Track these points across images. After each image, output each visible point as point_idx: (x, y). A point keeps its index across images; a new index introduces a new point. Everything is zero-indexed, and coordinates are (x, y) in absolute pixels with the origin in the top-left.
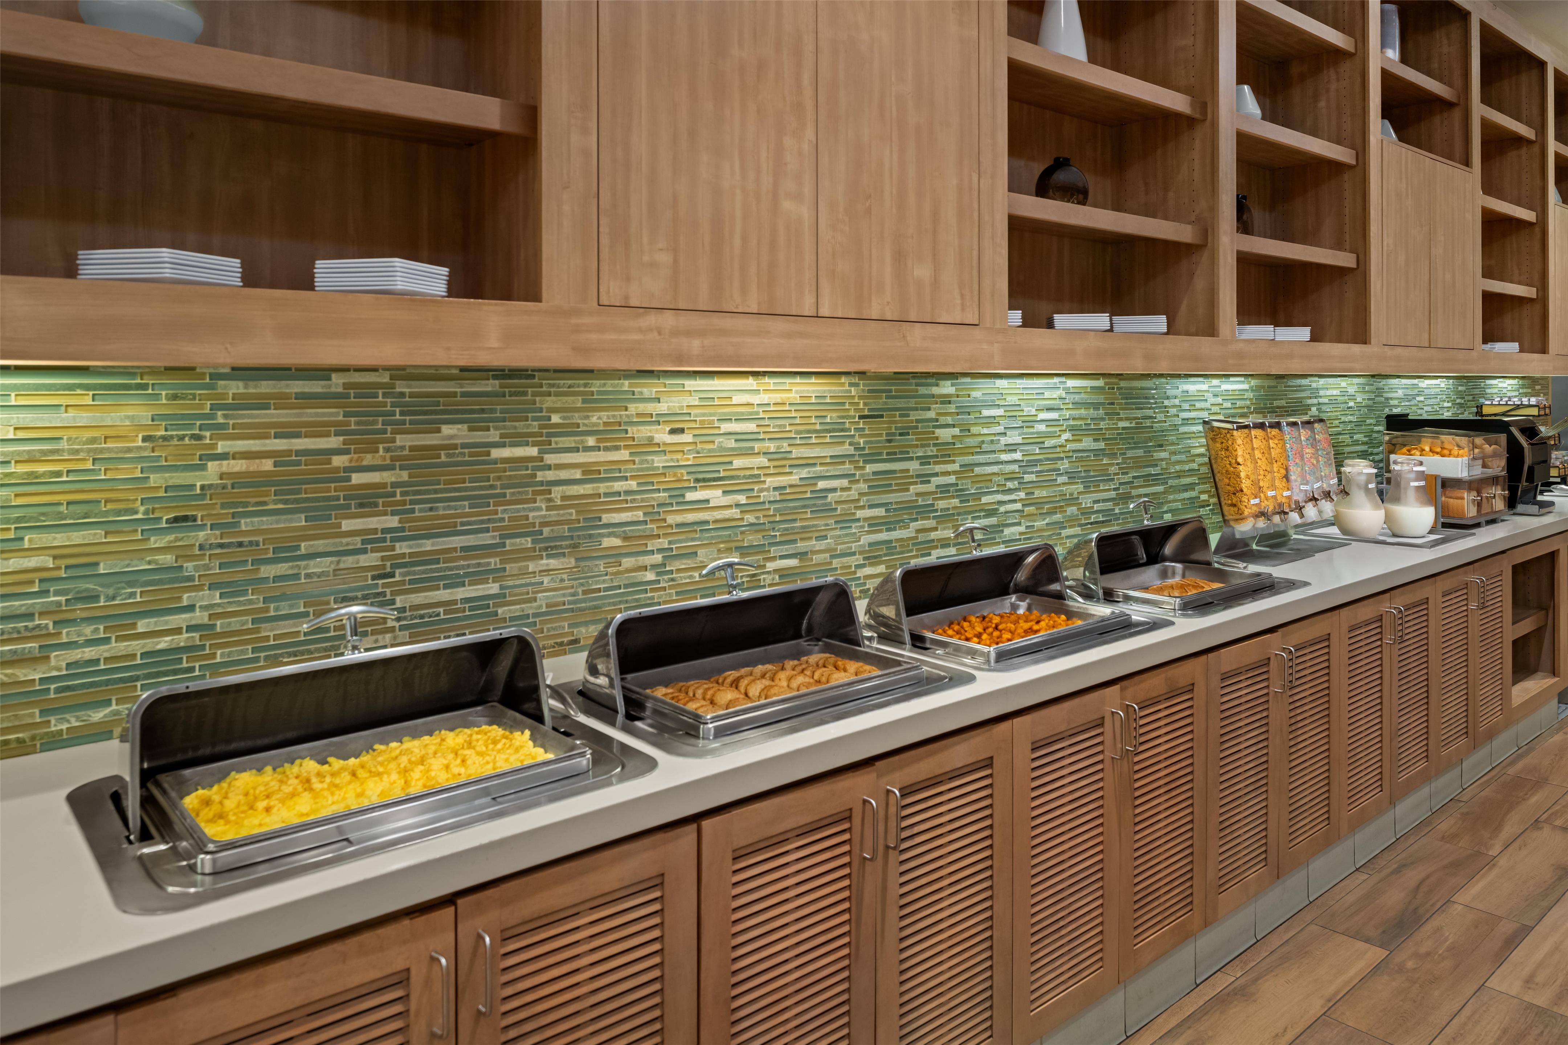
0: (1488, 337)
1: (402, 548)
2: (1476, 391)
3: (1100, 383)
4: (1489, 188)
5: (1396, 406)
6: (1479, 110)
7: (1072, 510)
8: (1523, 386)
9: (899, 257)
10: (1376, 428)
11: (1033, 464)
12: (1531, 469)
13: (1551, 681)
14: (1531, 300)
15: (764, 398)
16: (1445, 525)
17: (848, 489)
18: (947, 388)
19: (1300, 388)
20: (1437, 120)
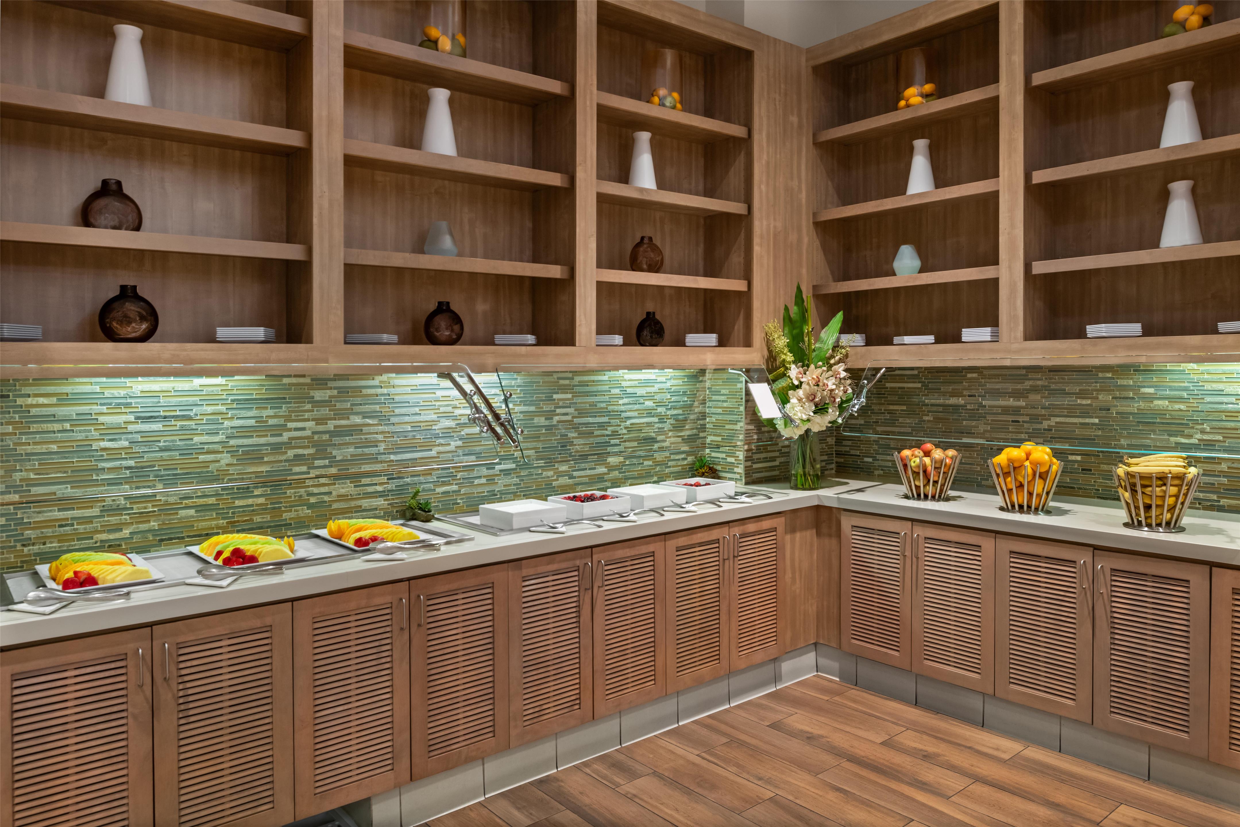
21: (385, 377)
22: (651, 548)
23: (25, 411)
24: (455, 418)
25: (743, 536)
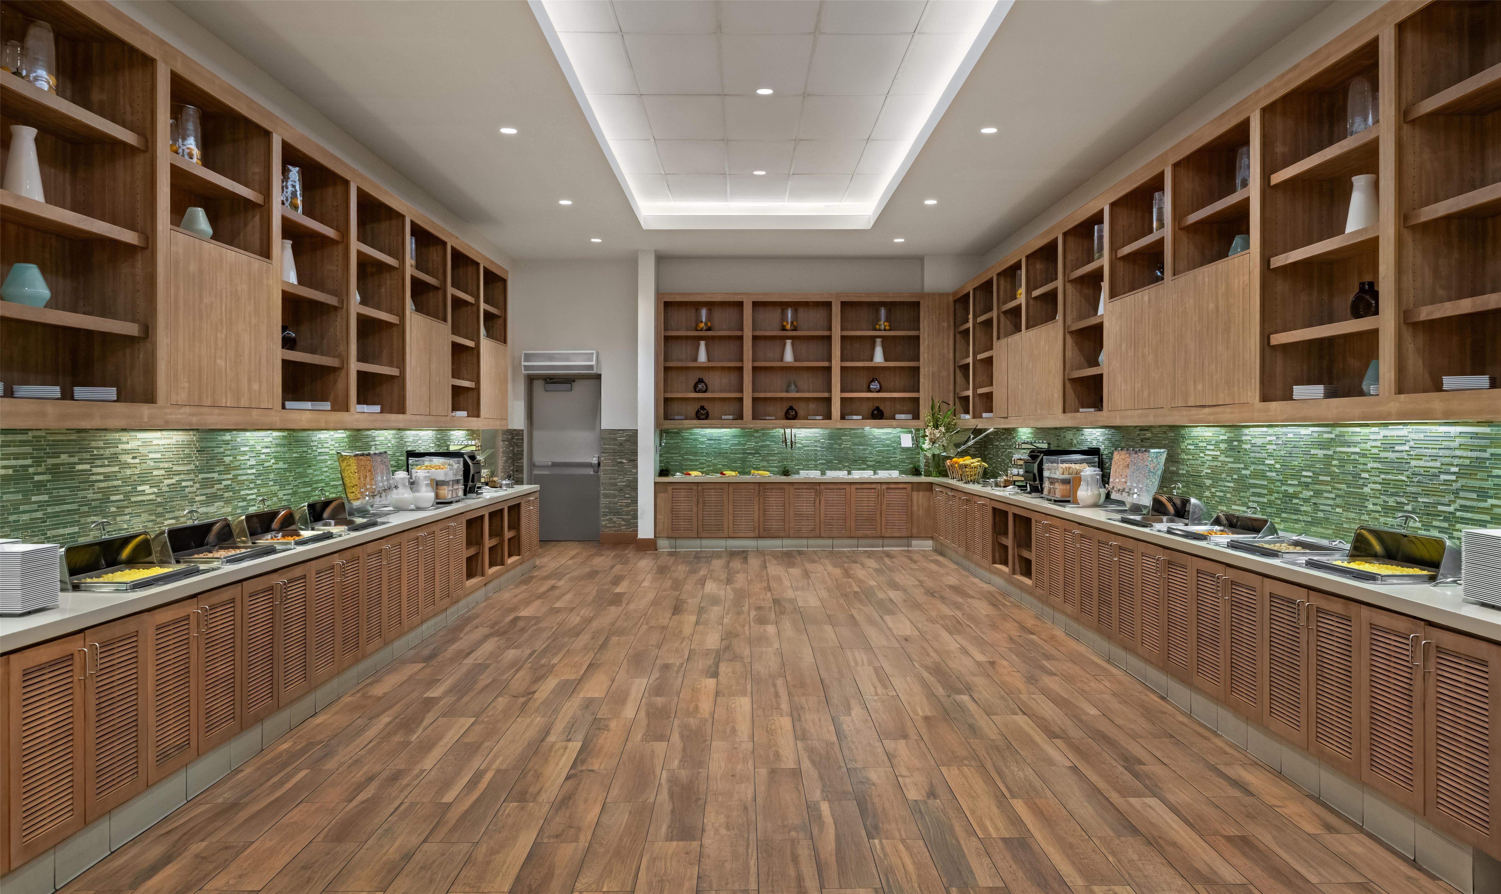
0: (455, 408)
1: (49, 510)
2: (446, 438)
3: (285, 434)
4: (455, 331)
5: (409, 446)
6: (451, 291)
7: (275, 499)
8: (468, 435)
9: (249, 380)
10: (400, 458)
11: (260, 475)
12: (473, 476)
13: (481, 578)
14: (472, 389)
15: (163, 442)
16: (438, 503)
17: (192, 486)
18: (228, 437)
19: (367, 436)
20: (431, 295)
21: (777, 430)
22: (844, 487)
23: (683, 437)
24: (802, 444)
25: (887, 489)
